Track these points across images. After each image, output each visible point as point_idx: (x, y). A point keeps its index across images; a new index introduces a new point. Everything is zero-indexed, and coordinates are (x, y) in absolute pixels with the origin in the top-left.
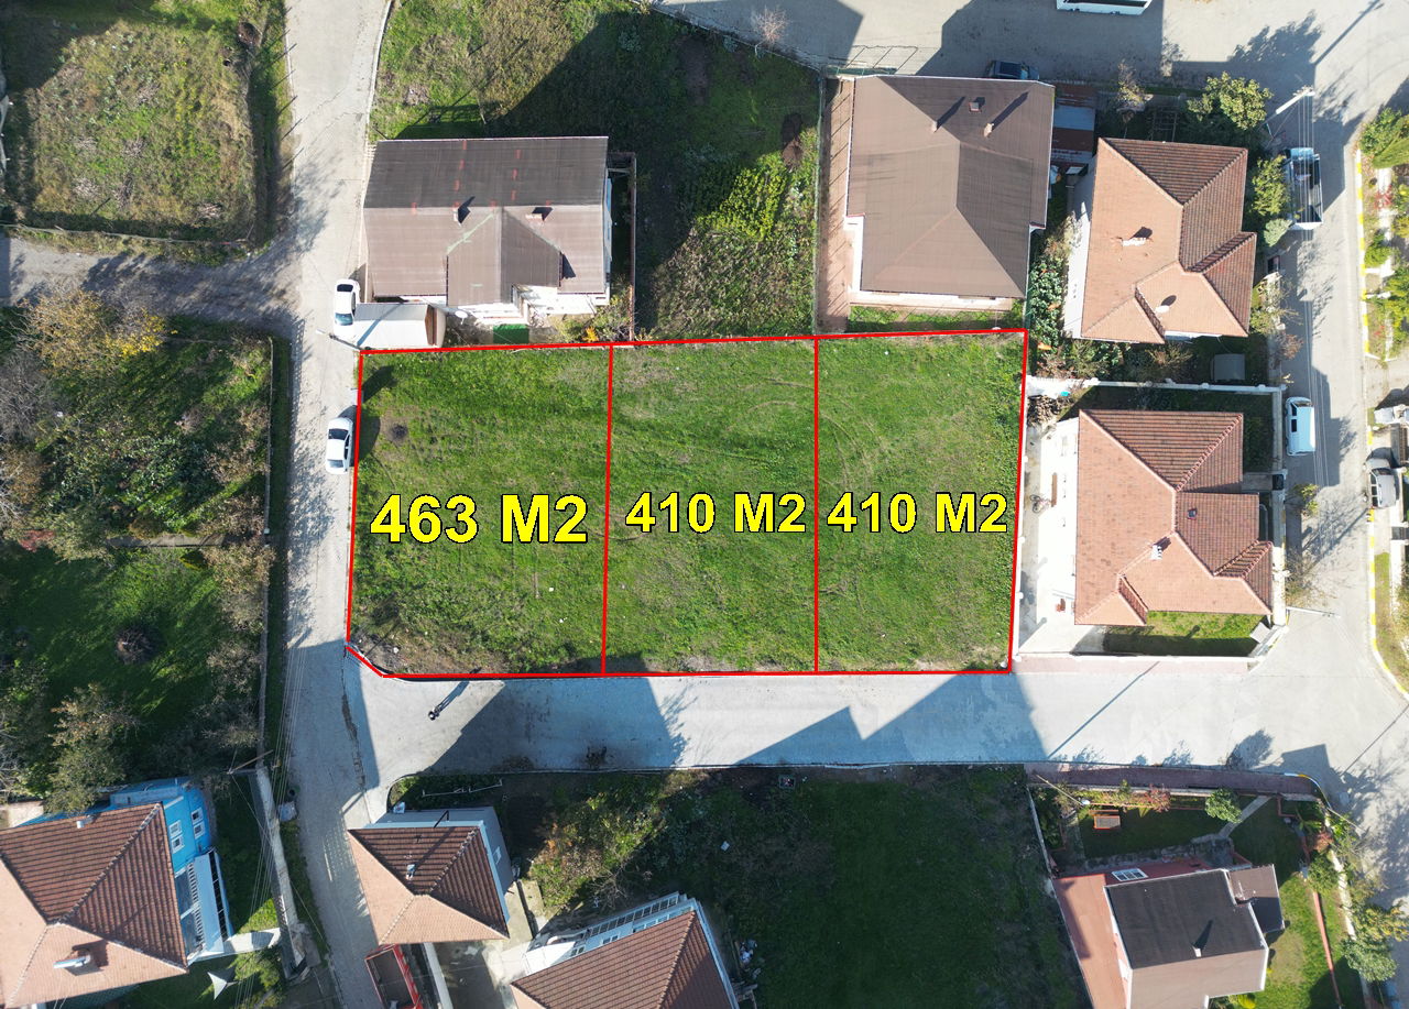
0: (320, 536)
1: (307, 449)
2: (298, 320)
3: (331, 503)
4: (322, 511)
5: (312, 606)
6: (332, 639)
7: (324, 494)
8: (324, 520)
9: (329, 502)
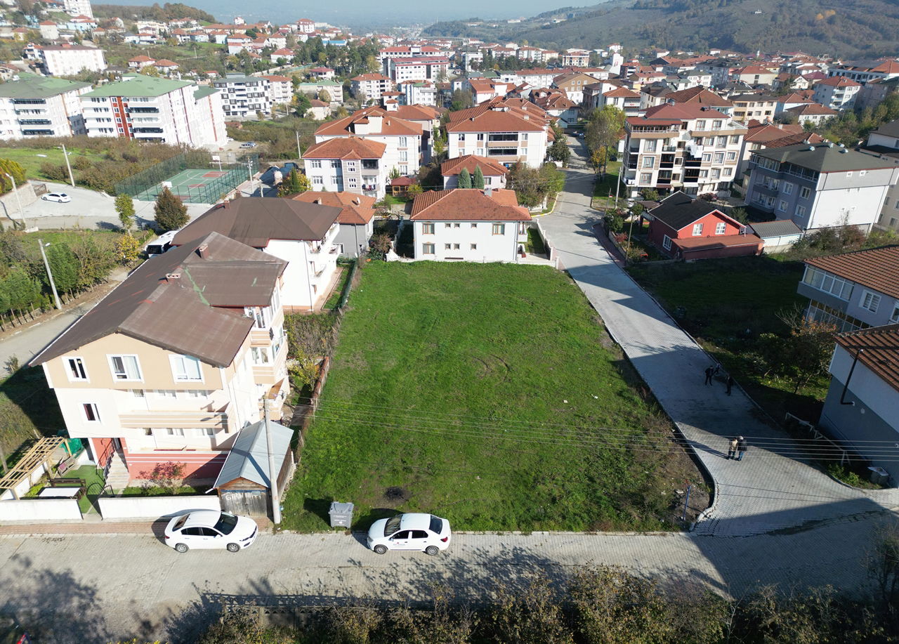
0: (545, 564)
1: (412, 583)
2: (200, 603)
3: (494, 551)
4: (506, 561)
5: (655, 571)
6: (694, 547)
7: (480, 560)
8: (520, 559)
9: (492, 553)
